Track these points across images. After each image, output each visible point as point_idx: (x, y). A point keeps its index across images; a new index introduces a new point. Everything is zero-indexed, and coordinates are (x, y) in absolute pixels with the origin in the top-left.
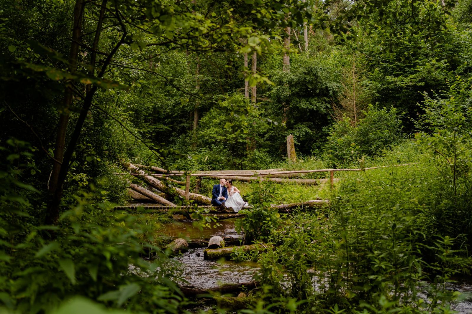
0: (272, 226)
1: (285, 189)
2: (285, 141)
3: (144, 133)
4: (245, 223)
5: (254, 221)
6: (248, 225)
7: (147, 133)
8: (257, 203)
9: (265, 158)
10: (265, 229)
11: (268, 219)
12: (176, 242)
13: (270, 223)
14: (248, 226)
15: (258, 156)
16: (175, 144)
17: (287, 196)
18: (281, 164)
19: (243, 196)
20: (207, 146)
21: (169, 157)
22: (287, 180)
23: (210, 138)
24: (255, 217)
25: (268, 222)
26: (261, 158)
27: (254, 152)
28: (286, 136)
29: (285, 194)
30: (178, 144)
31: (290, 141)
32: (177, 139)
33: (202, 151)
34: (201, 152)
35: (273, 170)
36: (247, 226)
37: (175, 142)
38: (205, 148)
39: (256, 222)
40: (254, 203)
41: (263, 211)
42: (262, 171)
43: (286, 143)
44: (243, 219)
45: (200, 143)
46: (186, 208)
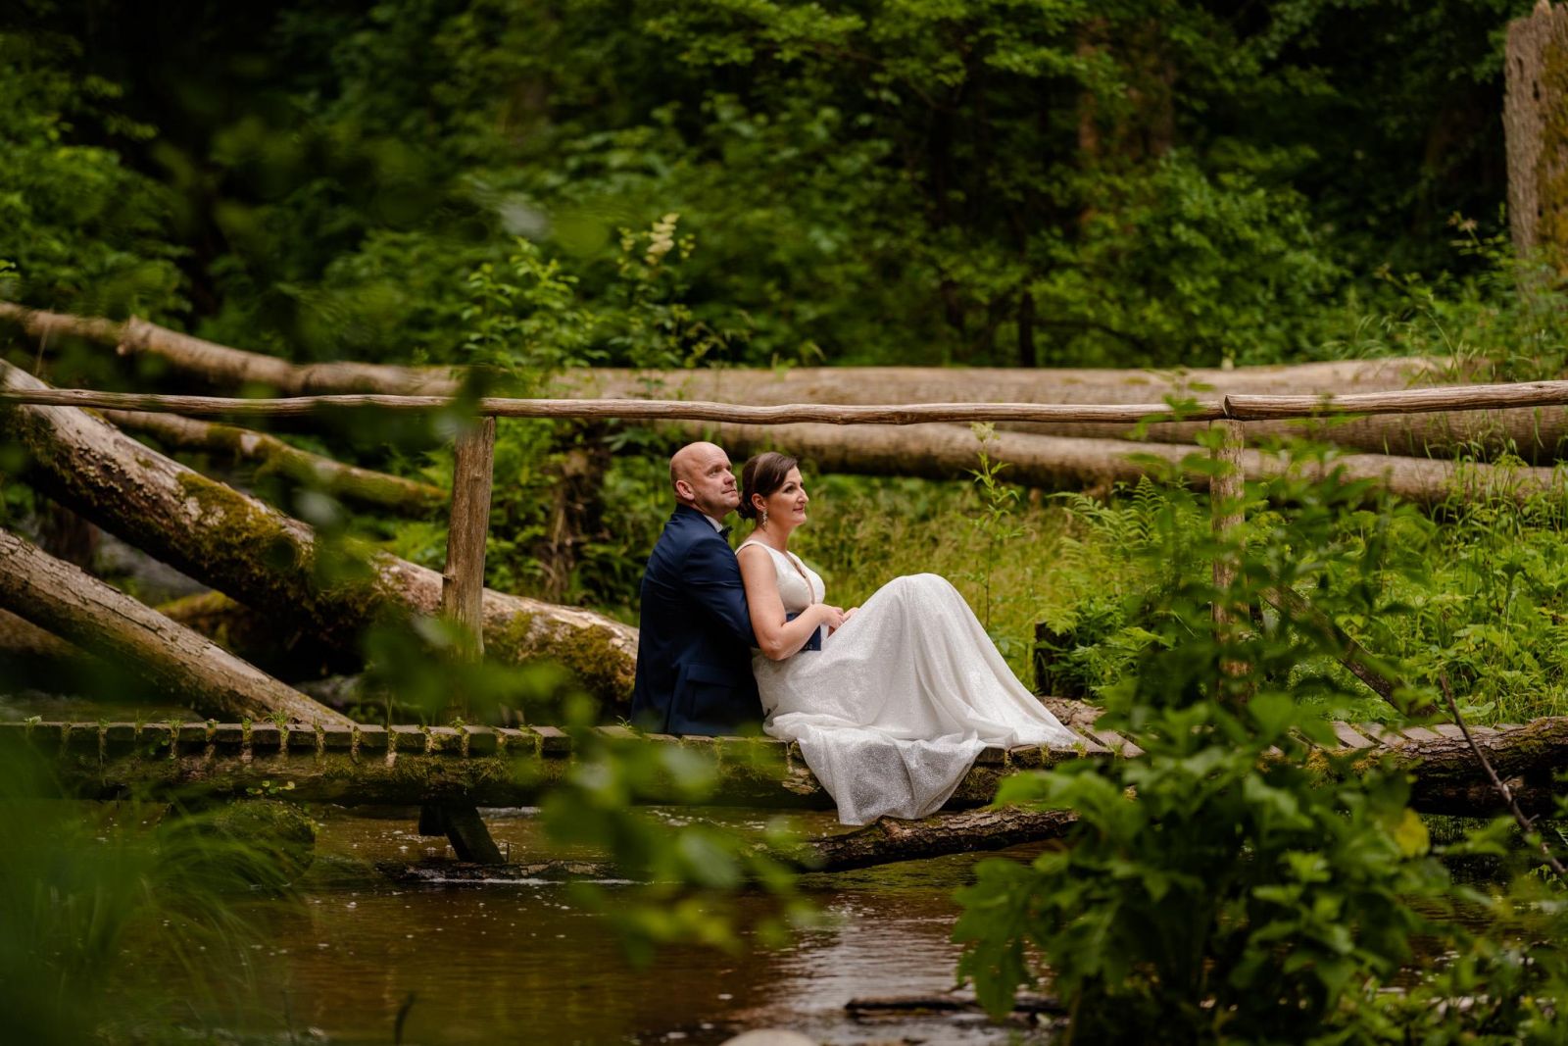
0: (1341, 939)
1: (1481, 569)
2: (1482, 70)
4: (1065, 899)
5: (1157, 887)
6: (1100, 922)
8: (1189, 698)
9: (1275, 244)
10: (1270, 971)
11: (1310, 865)
13: (1327, 905)
14: (1099, 938)
15: (1200, 225)
16: (331, 92)
17: (1502, 640)
18: (1440, 307)
19: (1042, 631)
20: (663, 114)
22: (1501, 476)
23: (701, 29)
24: (1165, 843)
25: (1308, 900)
26: (1234, 247)
27: (1163, 179)
28: (1500, 20)
29: (1479, 618)
30: (353, 90)
31: (1534, 69)
33: (616, 159)
34: (597, 170)
35: (1347, 369)
36: (1083, 932)
38: (641, 134)
39: (1176, 892)
40: (1158, 704)
41: (1256, 789)
42: (1243, 376)
43: (1493, 92)
44: (1048, 862)
45: (591, 78)
46: (450, 748)
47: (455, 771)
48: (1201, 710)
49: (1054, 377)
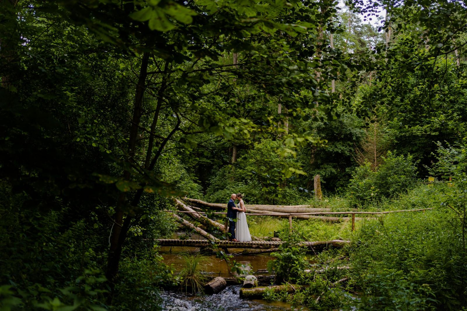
0: (299, 269)
1: (312, 227)
2: (312, 179)
3: (189, 167)
4: (276, 264)
6: (279, 267)
7: (192, 168)
8: (287, 247)
9: (295, 194)
10: (293, 271)
11: (297, 262)
12: (216, 280)
13: (298, 266)
14: (279, 268)
15: (288, 193)
16: (216, 176)
17: (313, 233)
18: (309, 201)
19: (275, 232)
20: (244, 181)
21: (210, 187)
22: (314, 217)
23: (247, 176)
24: (284, 259)
25: (297, 265)
26: (291, 195)
27: (285, 189)
28: (313, 175)
29: (312, 231)
30: (218, 176)
31: (316, 181)
32: (217, 171)
33: (240, 185)
34: (238, 186)
35: (301, 206)
36: (277, 268)
37: (215, 174)
38: (242, 183)
39: (285, 264)
40: (284, 247)
41: (292, 256)
42: (292, 206)
43: (313, 181)
44: (275, 260)
45: (238, 177)
46: (225, 243)
47: (225, 245)
48: (288, 248)
49: (276, 206)
